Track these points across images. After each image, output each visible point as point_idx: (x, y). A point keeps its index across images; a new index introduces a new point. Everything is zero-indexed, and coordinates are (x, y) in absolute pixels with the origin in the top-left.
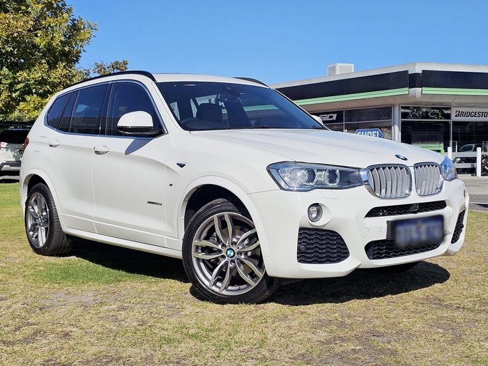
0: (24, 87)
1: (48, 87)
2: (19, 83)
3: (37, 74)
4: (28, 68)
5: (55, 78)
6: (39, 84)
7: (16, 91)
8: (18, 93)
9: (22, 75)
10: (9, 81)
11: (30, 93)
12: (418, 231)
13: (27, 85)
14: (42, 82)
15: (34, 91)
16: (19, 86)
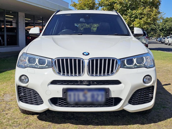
0: (135, 16)
1: (143, 16)
2: (133, 14)
3: (139, 11)
4: (137, 9)
5: (145, 12)
6: (140, 15)
7: (133, 17)
8: (133, 18)
9: (134, 12)
10: (130, 14)
11: (137, 18)
12: (84, 95)
13: (136, 15)
14: (141, 14)
15: (138, 17)
16: (133, 16)
